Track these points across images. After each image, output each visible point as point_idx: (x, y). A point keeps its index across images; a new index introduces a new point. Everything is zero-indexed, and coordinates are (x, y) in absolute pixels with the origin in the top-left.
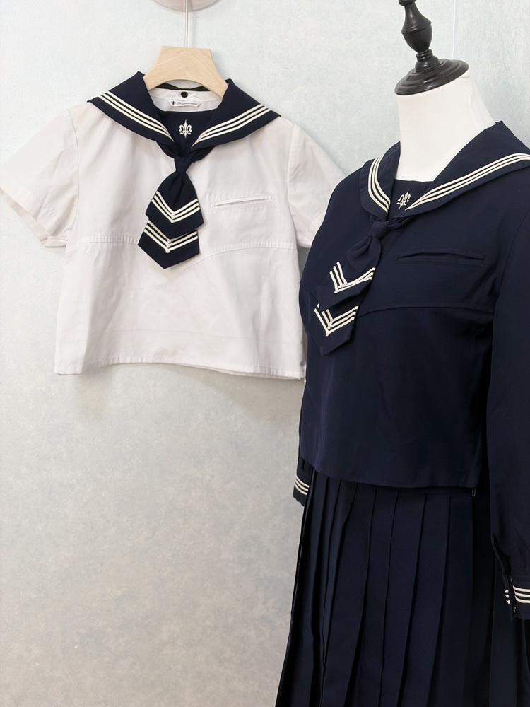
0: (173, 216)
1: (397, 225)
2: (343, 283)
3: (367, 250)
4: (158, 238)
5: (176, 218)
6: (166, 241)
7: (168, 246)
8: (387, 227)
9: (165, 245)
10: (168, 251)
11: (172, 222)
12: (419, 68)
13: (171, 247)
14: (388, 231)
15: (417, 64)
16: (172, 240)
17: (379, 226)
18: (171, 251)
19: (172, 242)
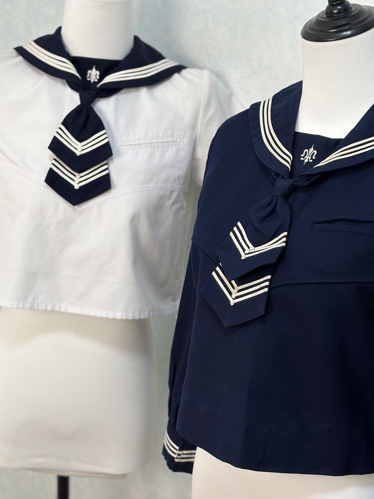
0: (79, 148)
1: (305, 183)
2: (249, 248)
3: (273, 210)
4: (65, 173)
5: (83, 150)
6: (75, 176)
7: (77, 181)
8: (294, 185)
9: (74, 181)
10: (77, 187)
11: (78, 154)
12: (329, 12)
13: (80, 182)
14: (294, 189)
15: (328, 8)
16: (82, 174)
17: (283, 184)
18: (80, 187)
19: (81, 177)
